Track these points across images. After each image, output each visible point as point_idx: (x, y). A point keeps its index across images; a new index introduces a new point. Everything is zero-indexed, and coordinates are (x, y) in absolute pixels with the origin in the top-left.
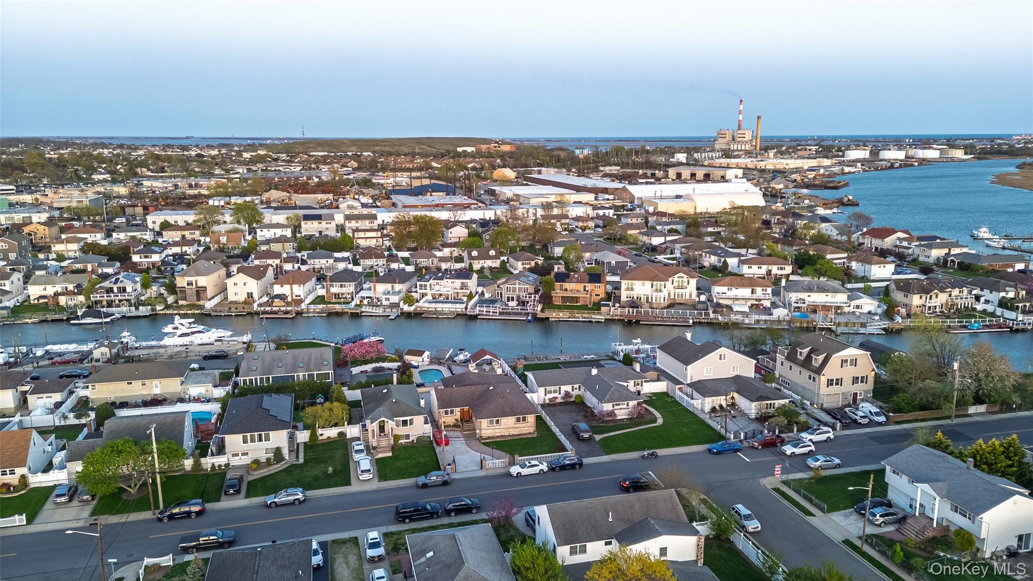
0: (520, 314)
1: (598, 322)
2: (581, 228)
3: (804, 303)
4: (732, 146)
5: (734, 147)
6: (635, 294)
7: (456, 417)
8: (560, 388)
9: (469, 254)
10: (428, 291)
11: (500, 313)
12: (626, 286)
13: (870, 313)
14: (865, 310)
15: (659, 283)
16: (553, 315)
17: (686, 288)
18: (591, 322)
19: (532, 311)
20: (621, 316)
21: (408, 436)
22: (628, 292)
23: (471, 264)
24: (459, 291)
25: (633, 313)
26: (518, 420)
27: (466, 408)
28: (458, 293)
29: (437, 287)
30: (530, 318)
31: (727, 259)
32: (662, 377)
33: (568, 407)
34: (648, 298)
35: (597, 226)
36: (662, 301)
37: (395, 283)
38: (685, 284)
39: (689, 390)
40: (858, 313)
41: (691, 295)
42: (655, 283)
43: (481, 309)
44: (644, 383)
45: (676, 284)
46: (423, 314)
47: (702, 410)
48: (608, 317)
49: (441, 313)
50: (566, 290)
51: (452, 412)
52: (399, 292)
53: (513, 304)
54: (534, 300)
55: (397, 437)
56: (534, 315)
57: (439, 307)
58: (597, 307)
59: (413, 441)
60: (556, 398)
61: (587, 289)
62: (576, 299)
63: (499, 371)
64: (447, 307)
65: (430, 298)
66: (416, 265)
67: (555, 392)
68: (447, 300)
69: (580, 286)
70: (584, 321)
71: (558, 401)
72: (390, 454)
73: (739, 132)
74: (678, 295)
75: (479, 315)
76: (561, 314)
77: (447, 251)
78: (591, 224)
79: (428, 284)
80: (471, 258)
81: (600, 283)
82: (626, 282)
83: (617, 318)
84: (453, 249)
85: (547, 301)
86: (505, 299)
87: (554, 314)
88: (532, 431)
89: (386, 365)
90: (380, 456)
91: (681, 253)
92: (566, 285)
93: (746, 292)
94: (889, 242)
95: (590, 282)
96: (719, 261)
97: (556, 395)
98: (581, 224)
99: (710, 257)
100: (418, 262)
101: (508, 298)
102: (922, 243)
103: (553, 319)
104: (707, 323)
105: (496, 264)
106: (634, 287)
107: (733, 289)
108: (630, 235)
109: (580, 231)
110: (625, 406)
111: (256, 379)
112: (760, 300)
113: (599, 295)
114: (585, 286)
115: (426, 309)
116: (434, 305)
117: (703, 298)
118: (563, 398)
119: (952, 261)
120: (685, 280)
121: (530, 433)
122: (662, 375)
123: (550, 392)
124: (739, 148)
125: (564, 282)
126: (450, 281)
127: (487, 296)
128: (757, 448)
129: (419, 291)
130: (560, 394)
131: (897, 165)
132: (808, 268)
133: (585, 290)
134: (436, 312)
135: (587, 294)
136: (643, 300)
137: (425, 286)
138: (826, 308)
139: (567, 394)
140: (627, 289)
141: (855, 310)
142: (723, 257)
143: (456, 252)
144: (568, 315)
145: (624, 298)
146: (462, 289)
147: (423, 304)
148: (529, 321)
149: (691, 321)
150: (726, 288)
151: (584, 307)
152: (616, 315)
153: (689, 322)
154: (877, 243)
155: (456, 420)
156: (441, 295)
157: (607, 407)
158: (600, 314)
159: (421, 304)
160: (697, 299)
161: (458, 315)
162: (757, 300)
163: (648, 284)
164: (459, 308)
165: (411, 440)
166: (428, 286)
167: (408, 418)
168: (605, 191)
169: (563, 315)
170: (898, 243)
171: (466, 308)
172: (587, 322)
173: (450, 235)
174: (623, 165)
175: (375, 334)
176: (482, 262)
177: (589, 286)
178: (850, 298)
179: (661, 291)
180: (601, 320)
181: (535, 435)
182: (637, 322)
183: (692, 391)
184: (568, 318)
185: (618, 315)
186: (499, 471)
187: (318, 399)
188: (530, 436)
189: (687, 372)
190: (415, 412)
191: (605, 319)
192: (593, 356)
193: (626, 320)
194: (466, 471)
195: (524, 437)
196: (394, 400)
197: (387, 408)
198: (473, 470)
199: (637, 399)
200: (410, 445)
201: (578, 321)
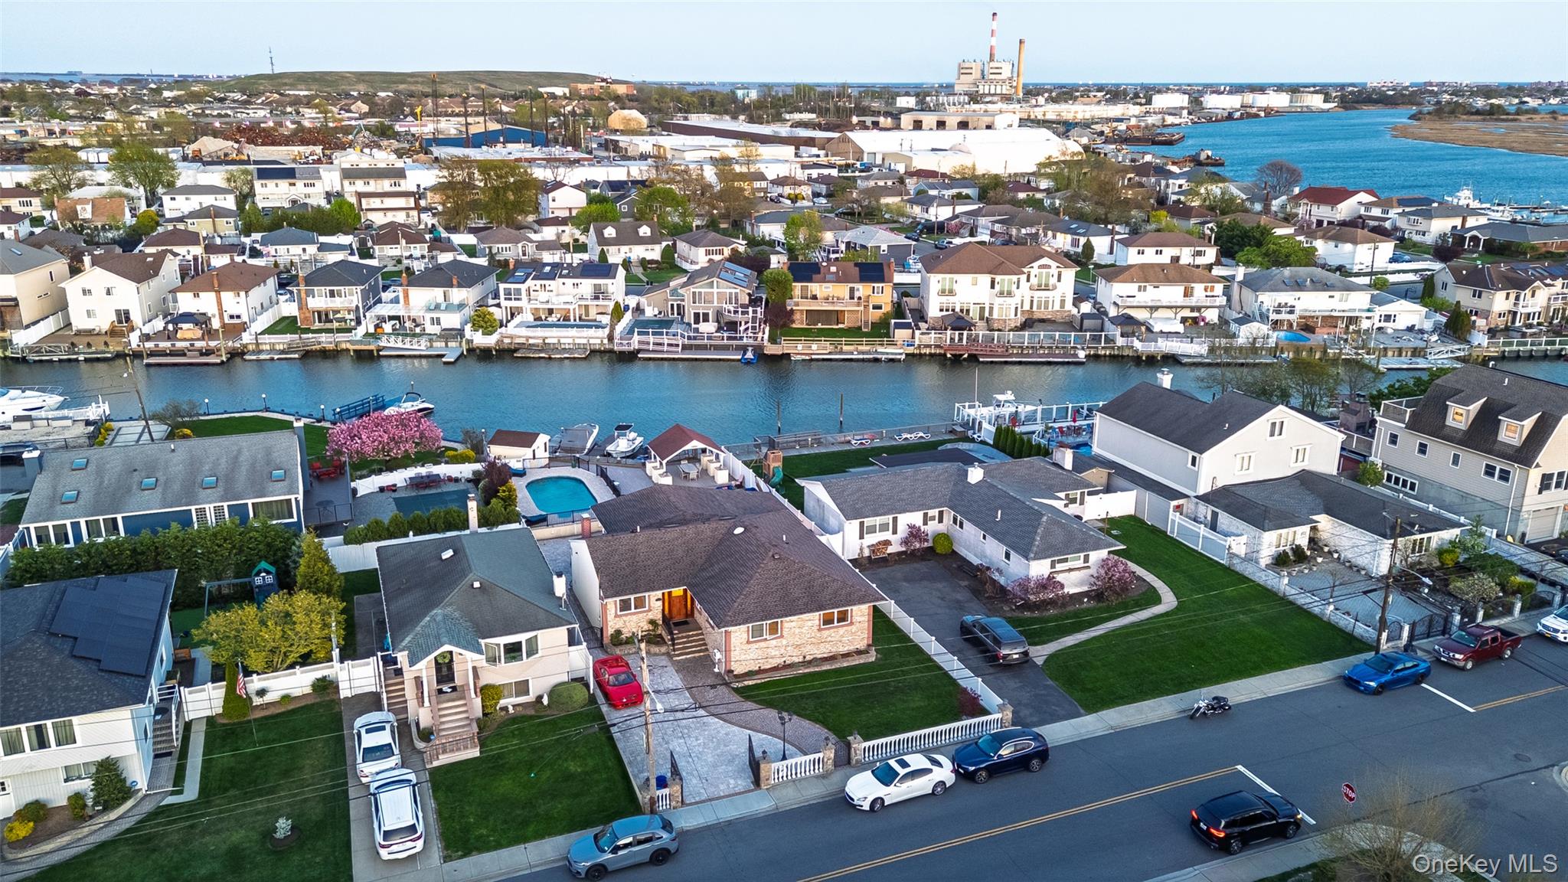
0: (726, 348)
1: (891, 360)
2: (789, 198)
3: (1291, 312)
4: (981, 87)
5: (983, 89)
6: (957, 302)
7: (651, 616)
8: (895, 520)
9: (599, 234)
10: (523, 303)
11: (685, 347)
12: (939, 287)
13: (1411, 329)
14: (1402, 323)
15: (1007, 277)
16: (798, 349)
17: (1055, 288)
18: (876, 360)
19: (751, 341)
20: (937, 346)
21: (522, 687)
22: (944, 299)
23: (603, 253)
24: (589, 303)
25: (961, 339)
26: (828, 621)
27: (678, 591)
28: (587, 307)
29: (543, 296)
30: (749, 355)
31: (1091, 238)
32: (1119, 481)
33: (922, 567)
34: (982, 309)
35: (816, 195)
36: (1012, 316)
37: (451, 286)
38: (1053, 281)
39: (1205, 511)
40: (1390, 331)
41: (1063, 302)
42: (998, 278)
43: (643, 338)
44: (1087, 498)
45: (1034, 281)
46: (516, 350)
47: (1251, 558)
48: (910, 350)
49: (555, 348)
50: (814, 297)
51: (640, 603)
52: (461, 306)
53: (708, 327)
54: (754, 319)
55: (489, 693)
56: (758, 350)
57: (553, 336)
58: (881, 330)
59: (540, 698)
60: (887, 543)
61: (857, 294)
62: (838, 316)
63: (722, 478)
64: (568, 337)
65: (528, 317)
66: (492, 256)
67: (884, 527)
68: (565, 322)
69: (842, 290)
70: (863, 360)
71: (891, 550)
72: (475, 753)
73: (992, 64)
74: (1040, 302)
75: (639, 351)
76: (814, 347)
77: (549, 233)
78: (806, 190)
79: (523, 287)
80: (602, 241)
81: (882, 280)
82: (940, 276)
83: (928, 351)
84: (561, 228)
85: (779, 319)
86: (689, 318)
87: (800, 347)
88: (862, 645)
89: (443, 470)
90: (444, 759)
91: (993, 234)
92: (815, 288)
93: (1172, 293)
94: (1345, 209)
95: (863, 279)
96: (1075, 243)
97: (887, 535)
98: (787, 190)
99: (1054, 237)
100: (494, 251)
101: (697, 315)
102: (1407, 209)
103: (799, 357)
104: (1110, 356)
105: (654, 253)
106: (955, 287)
107: (1150, 288)
108: (887, 205)
109: (788, 202)
110: (1080, 563)
111: (76, 526)
112: (1198, 309)
113: (880, 307)
114: (852, 290)
115: (522, 340)
116: (540, 332)
117: (1086, 307)
118: (905, 542)
119: (1474, 239)
120: (1054, 271)
121: (859, 652)
122: (1120, 476)
123: (872, 530)
124: (992, 92)
125: (810, 280)
126: (569, 282)
127: (650, 312)
129: (504, 303)
130: (895, 532)
132: (1248, 252)
133: (852, 298)
134: (545, 347)
135: (859, 305)
136: (974, 314)
137: (518, 291)
138: (1330, 321)
139: (915, 533)
140: (943, 293)
141: (1382, 324)
142: (1083, 235)
143: (569, 233)
144: (830, 348)
145: (933, 311)
146: (597, 298)
147: (516, 332)
148: (748, 362)
149: (1082, 354)
150: (1136, 285)
151: (855, 332)
152: (927, 346)
153: (1076, 356)
154: (1322, 212)
155: (652, 622)
156: (551, 312)
157: (1039, 569)
158: (893, 344)
159: (511, 329)
160: (1074, 311)
161: (593, 352)
162: (1193, 309)
163: (985, 279)
164: (596, 338)
165: (531, 697)
166: (524, 293)
167: (522, 637)
168: (810, 142)
169: (819, 348)
170: (1362, 211)
171: (611, 338)
172: (869, 360)
173: (552, 205)
174: (822, 112)
175: (413, 395)
176: (624, 249)
177: (862, 289)
178: (1374, 300)
179: (1010, 294)
180: (898, 357)
181: (872, 657)
182: (973, 358)
183: (1215, 515)
184: (830, 353)
185: (929, 346)
186: (814, 793)
187: (258, 574)
188: (862, 662)
189: (1196, 469)
190: (542, 616)
191: (907, 355)
192: (921, 434)
193: (949, 356)
194: (710, 800)
195: (845, 665)
196: (477, 585)
197: (457, 614)
198: (732, 792)
199: (1112, 545)
200: (531, 712)
201: (851, 360)
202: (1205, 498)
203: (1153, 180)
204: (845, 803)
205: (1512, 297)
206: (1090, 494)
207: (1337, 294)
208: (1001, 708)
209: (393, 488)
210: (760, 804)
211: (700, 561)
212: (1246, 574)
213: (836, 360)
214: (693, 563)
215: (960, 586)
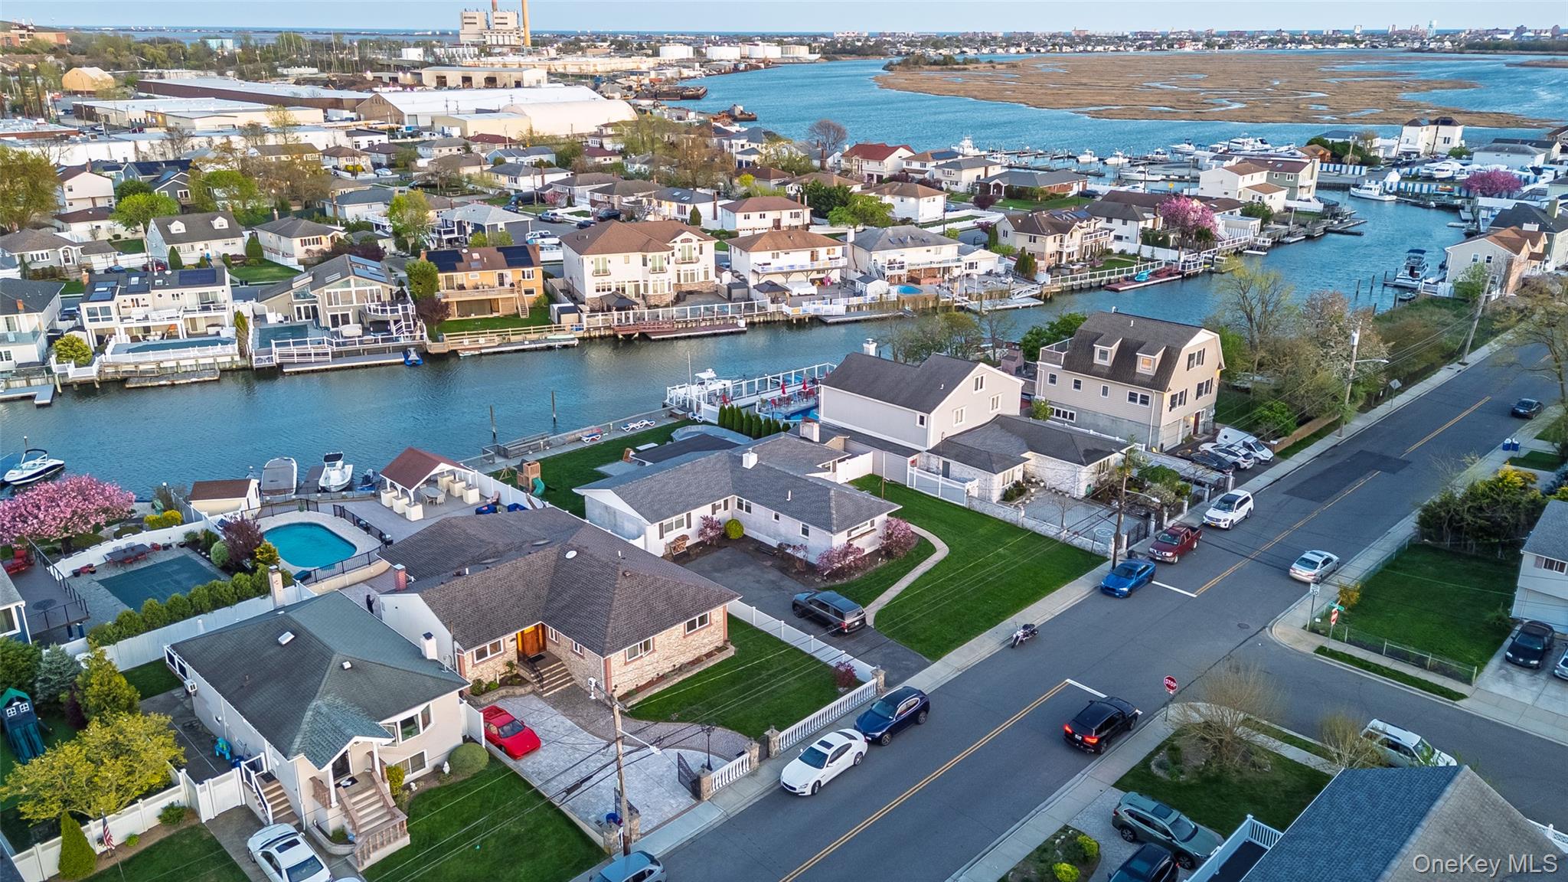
0: (381, 351)
1: (565, 347)
2: (346, 170)
3: (902, 267)
4: (488, 38)
5: (491, 39)
6: (613, 281)
7: (506, 658)
8: (689, 516)
9: (164, 230)
10: (115, 323)
11: (335, 355)
12: (593, 268)
13: (989, 273)
14: (983, 268)
15: (657, 254)
16: (466, 344)
17: (698, 260)
18: (550, 348)
19: (409, 341)
20: (606, 328)
21: (419, 761)
22: (599, 279)
23: (173, 252)
24: (197, 315)
25: (627, 318)
26: (691, 626)
27: (528, 629)
28: (193, 320)
29: (137, 313)
30: (413, 356)
31: (698, 206)
32: (856, 446)
33: (724, 555)
34: (637, 287)
35: (377, 166)
36: (666, 292)
38: (696, 253)
39: (937, 462)
40: (975, 277)
41: (706, 273)
42: (650, 255)
43: (284, 350)
44: (838, 465)
45: (679, 255)
46: (125, 380)
47: (984, 499)
48: (580, 334)
49: (174, 373)
50: (462, 287)
51: (496, 648)
52: (35, 334)
53: (352, 330)
54: (406, 317)
55: (393, 773)
56: (421, 350)
57: (169, 359)
58: (540, 315)
59: (438, 769)
60: (685, 538)
61: (508, 280)
62: (491, 305)
64: (189, 358)
65: (125, 339)
66: (24, 266)
67: (679, 524)
69: (490, 277)
70: (536, 349)
71: (688, 543)
72: (406, 841)
73: (496, 14)
74: (686, 275)
75: (281, 366)
76: (482, 341)
77: (79, 231)
78: (365, 162)
79: (112, 305)
80: (170, 238)
81: (530, 264)
82: (593, 257)
83: (597, 334)
84: (96, 223)
85: (432, 312)
86: (325, 320)
87: (466, 342)
88: (721, 644)
89: (145, 538)
90: (376, 857)
91: (593, 203)
92: (459, 277)
93: (800, 258)
94: (889, 165)
95: (511, 264)
96: (682, 211)
97: (683, 531)
98: (343, 162)
99: (660, 205)
100: (27, 259)
101: (334, 318)
102: (941, 162)
103: (468, 353)
104: (764, 322)
105: (237, 247)
106: (609, 267)
107: (782, 255)
108: (469, 176)
109: (348, 175)
110: (868, 528)
112: (823, 271)
113: (531, 292)
114: (501, 276)
115: (131, 368)
117: (727, 277)
118: (701, 533)
119: (997, 186)
120: (695, 244)
121: (719, 649)
122: (857, 441)
123: (670, 528)
124: (501, 42)
125: (455, 270)
126: (167, 293)
127: (273, 319)
128: (1172, 564)
129: (87, 325)
130: (689, 526)
131: (742, 66)
132: (836, 211)
133: (502, 284)
134: (162, 372)
135: (512, 291)
136: (630, 291)
137: (106, 311)
138: (931, 273)
139: (708, 523)
140: (597, 273)
141: (968, 271)
142: (689, 202)
143: (107, 228)
144: (497, 340)
145: (590, 291)
146: (206, 309)
147: (116, 359)
148: (414, 365)
149: (742, 323)
150: (770, 253)
151: (512, 320)
152: (596, 329)
153: (736, 325)
154: (871, 167)
155: (510, 664)
156: (147, 330)
157: (839, 540)
158: (560, 329)
159: (108, 356)
160: (717, 281)
161: (223, 371)
162: (819, 272)
163: (636, 257)
164: (226, 355)
165: (428, 768)
166: (114, 311)
167: (417, 711)
168: (337, 104)
169: (487, 341)
170: (905, 166)
171: (242, 353)
172: (544, 349)
173: (68, 195)
174: (325, 66)
175: (33, 453)
176: (199, 245)
177: (511, 275)
178: (962, 252)
179: (662, 270)
180: (572, 342)
181: (731, 651)
182: (644, 337)
183: (946, 465)
184: (499, 346)
185: (599, 329)
186: (753, 791)
187: (9, 704)
188: (724, 658)
189: (925, 426)
190: (430, 683)
191: (579, 339)
192: (646, 422)
193: (620, 337)
194: (665, 823)
195: (711, 664)
196: (347, 665)
197: (339, 701)
198: (678, 811)
199: (890, 508)
200: (435, 784)
201: (524, 350)
202: (935, 451)
203: (715, 140)
204: (786, 793)
205: (1058, 239)
206: (839, 461)
207: (932, 248)
208: (875, 674)
209: (89, 570)
210: (709, 816)
211: (544, 593)
212: (986, 512)
213: (509, 352)
214: (538, 597)
215: (767, 567)
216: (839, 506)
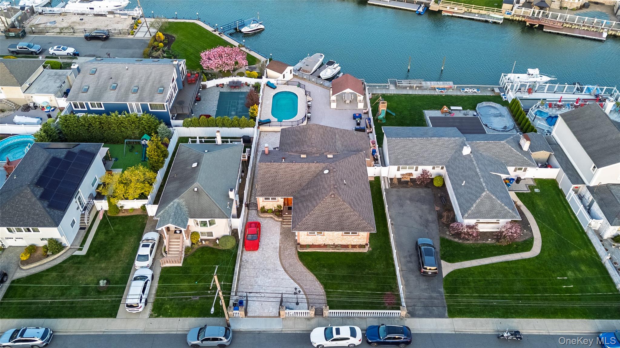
1: (495, 23)
7: (279, 203)
8: (417, 167)
16: (448, 8)
18: (487, 21)
20: (524, 17)
21: (210, 234)
25: (538, 15)
26: (347, 233)
30: (421, 9)
33: (425, 192)
39: (589, 197)
44: (529, 169)
47: (598, 234)
48: (508, 17)
51: (273, 199)
55: (194, 235)
56: (427, 7)
59: (216, 239)
60: (411, 174)
63: (361, 106)
67: (411, 169)
70: (479, 20)
71: (412, 178)
72: (180, 265)
76: (456, 9)
83: (517, 18)
88: (364, 243)
89: (243, 80)
90: (168, 265)
103: (446, 14)
110: (493, 221)
111: (87, 104)
118: (420, 176)
121: (361, 246)
122: (557, 158)
123: (404, 169)
130: (416, 171)
144: (464, 10)
148: (420, 14)
149: (605, 35)
153: (600, 35)
155: (279, 206)
158: (499, 12)
165: (213, 238)
167: (208, 220)
172: (482, 21)
175: (256, 20)
180: (499, 21)
181: (366, 250)
182: (541, 27)
183: (592, 203)
184: (463, 14)
185: (519, 16)
186: (300, 327)
187: (143, 140)
188: (360, 251)
189: (594, 173)
190: (217, 211)
191: (505, 19)
192: (476, 90)
193: (527, 24)
194: (259, 317)
195: (352, 251)
196: (196, 189)
197: (184, 203)
198: (268, 315)
199: (514, 217)
200: (211, 245)
201: (473, 19)
202: (592, 189)
206: (532, 166)
209: (222, 86)
210: (275, 326)
211: (304, 184)
212: (592, 241)
213: (465, 18)
214: (300, 185)
215: (435, 210)
216: (481, 203)
